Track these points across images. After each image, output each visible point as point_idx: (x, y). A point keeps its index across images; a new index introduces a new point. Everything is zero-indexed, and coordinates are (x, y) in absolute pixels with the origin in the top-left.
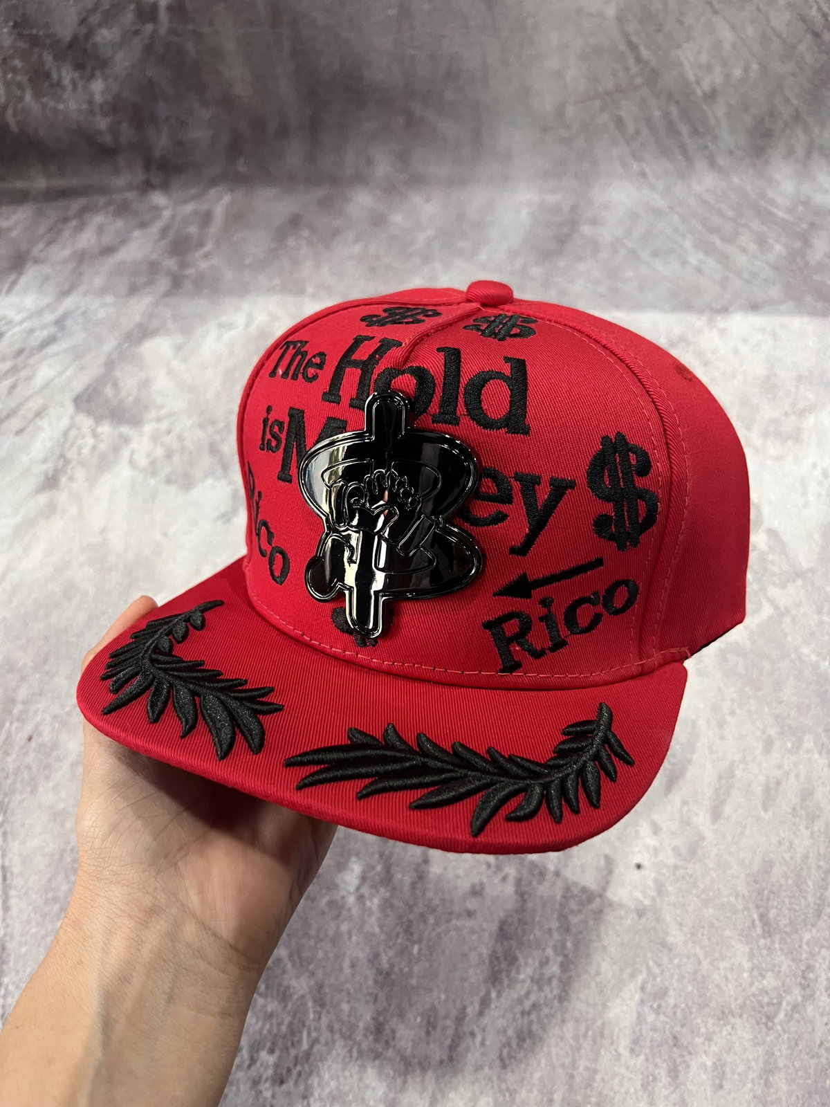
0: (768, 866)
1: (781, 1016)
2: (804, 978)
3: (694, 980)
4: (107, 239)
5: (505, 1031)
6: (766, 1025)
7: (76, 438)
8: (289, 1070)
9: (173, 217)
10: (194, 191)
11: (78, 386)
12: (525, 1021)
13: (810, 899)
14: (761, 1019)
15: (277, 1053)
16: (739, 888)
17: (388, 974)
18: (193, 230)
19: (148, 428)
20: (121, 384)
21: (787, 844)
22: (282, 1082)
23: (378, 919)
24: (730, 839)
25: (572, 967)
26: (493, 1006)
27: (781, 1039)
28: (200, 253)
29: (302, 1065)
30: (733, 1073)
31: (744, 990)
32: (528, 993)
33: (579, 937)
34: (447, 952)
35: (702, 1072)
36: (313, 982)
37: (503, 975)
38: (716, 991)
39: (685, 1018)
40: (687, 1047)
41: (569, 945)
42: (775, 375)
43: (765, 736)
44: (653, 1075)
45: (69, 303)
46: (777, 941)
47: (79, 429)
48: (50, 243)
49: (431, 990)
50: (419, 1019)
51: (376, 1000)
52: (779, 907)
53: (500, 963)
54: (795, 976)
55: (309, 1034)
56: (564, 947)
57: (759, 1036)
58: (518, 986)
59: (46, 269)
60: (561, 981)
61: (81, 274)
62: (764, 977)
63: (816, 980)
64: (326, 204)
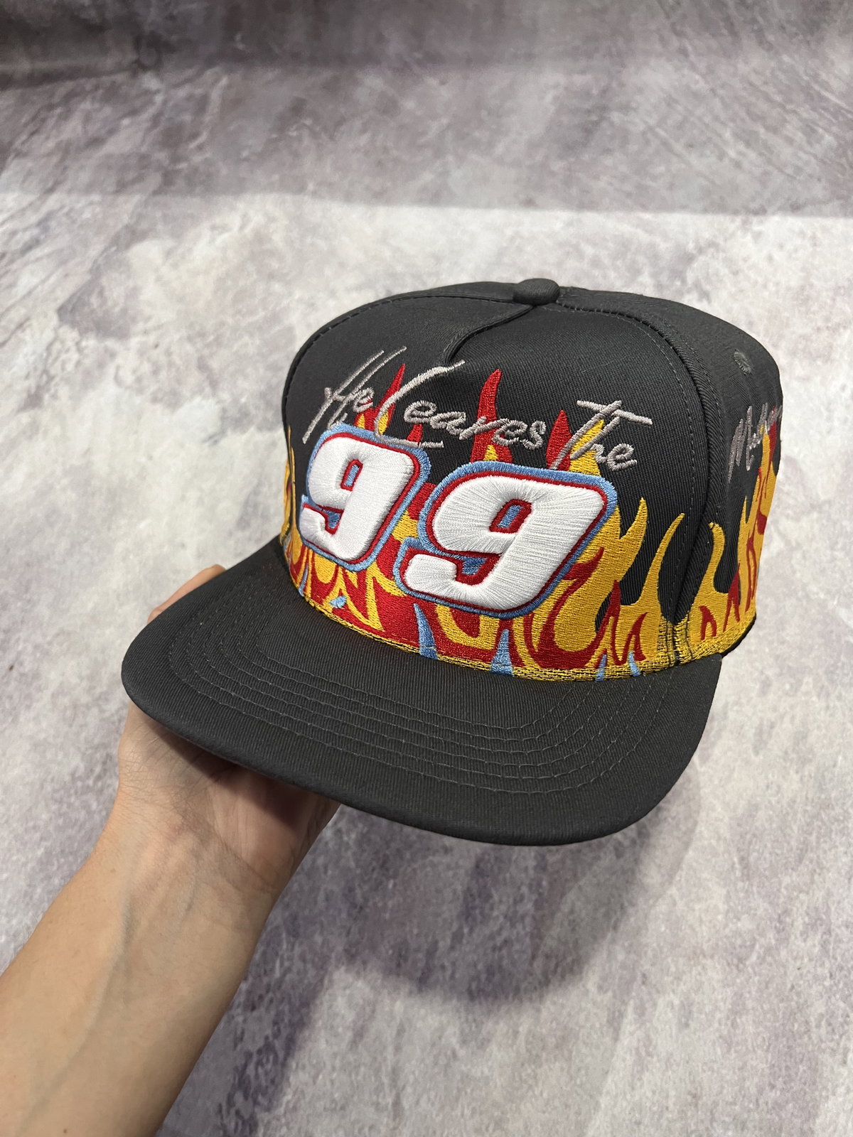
0: (753, 809)
1: (754, 958)
2: (780, 922)
3: (668, 921)
4: (93, 129)
5: (475, 966)
6: (737, 966)
7: (59, 352)
8: (261, 997)
9: (165, 102)
10: (189, 73)
11: (62, 295)
12: (496, 956)
13: (794, 843)
14: (732, 961)
15: (250, 979)
16: (722, 831)
17: (361, 908)
18: (187, 118)
19: (135, 342)
20: (107, 293)
21: (775, 788)
22: (253, 1008)
23: (354, 854)
24: (716, 782)
25: (546, 905)
26: (464, 941)
27: (751, 980)
28: (193, 145)
29: (274, 992)
30: (700, 1012)
31: (717, 932)
32: (501, 929)
33: (556, 876)
34: (422, 889)
35: (669, 1010)
36: (287, 914)
37: (477, 911)
38: (688, 931)
39: (655, 956)
40: (655, 985)
41: (544, 883)
42: (812, 285)
43: (763, 677)
44: (619, 1011)
45: (53, 201)
46: (755, 883)
47: (63, 342)
48: (33, 134)
49: (404, 924)
50: (390, 952)
51: (348, 933)
52: (761, 851)
53: (474, 900)
54: (771, 919)
55: (282, 965)
56: (539, 885)
57: (729, 978)
58: (491, 922)
59: (29, 164)
60: (534, 918)
61: (65, 168)
62: (739, 919)
63: (792, 925)
64: (331, 88)
